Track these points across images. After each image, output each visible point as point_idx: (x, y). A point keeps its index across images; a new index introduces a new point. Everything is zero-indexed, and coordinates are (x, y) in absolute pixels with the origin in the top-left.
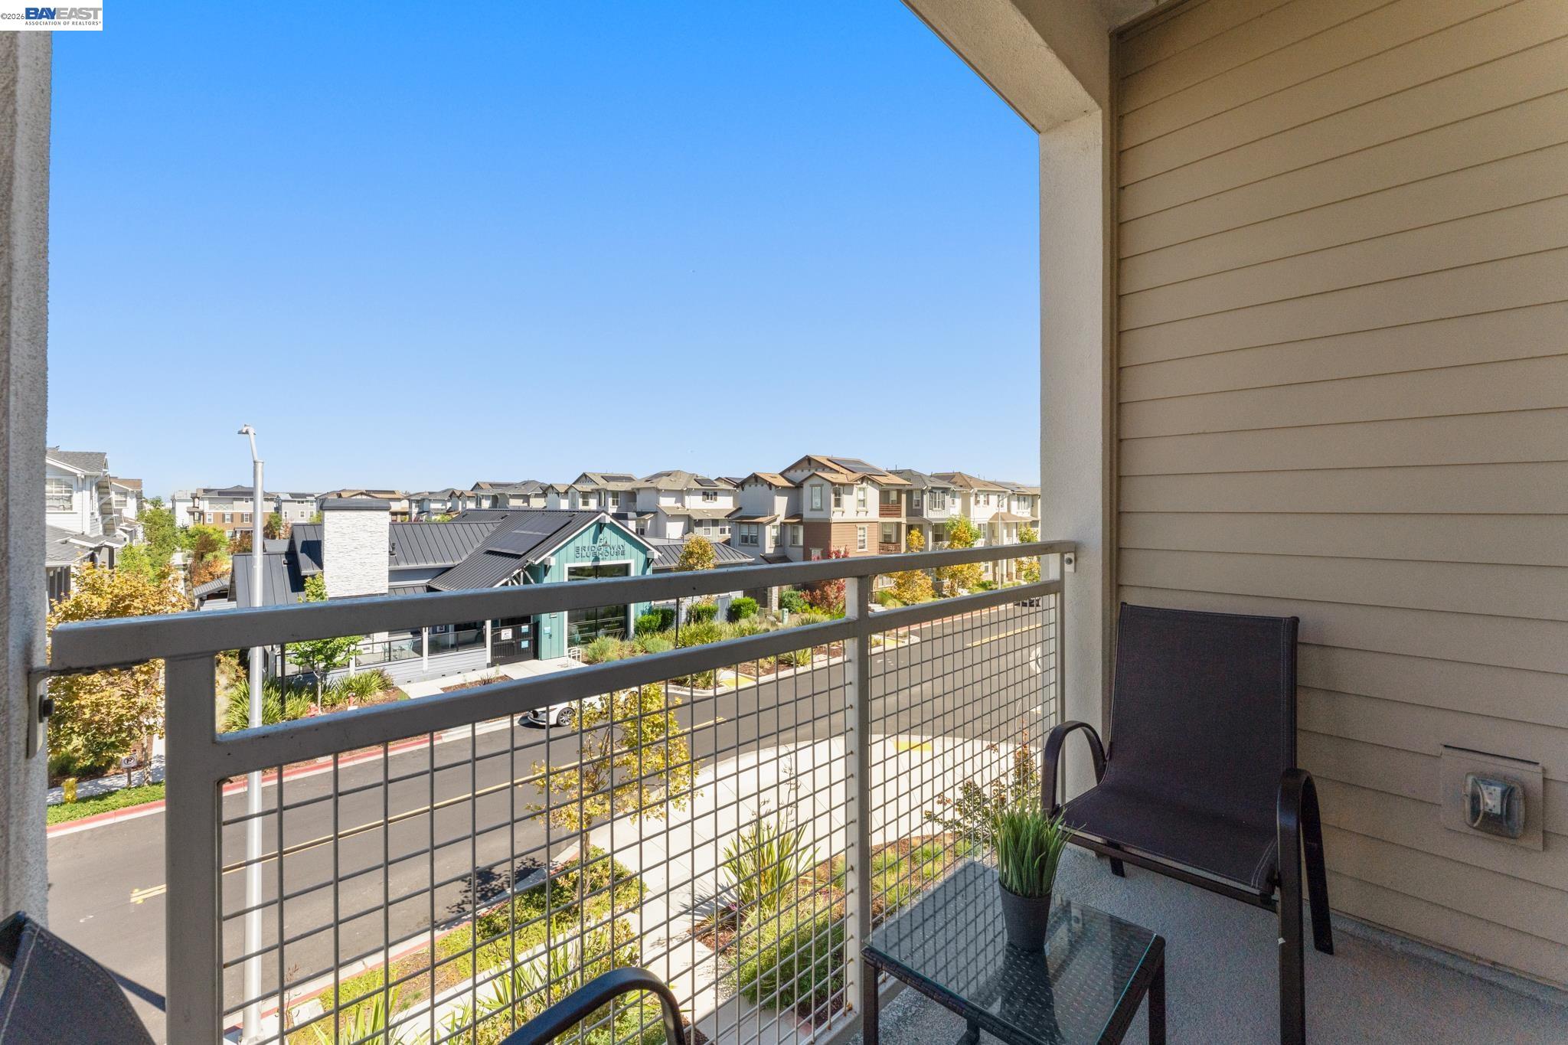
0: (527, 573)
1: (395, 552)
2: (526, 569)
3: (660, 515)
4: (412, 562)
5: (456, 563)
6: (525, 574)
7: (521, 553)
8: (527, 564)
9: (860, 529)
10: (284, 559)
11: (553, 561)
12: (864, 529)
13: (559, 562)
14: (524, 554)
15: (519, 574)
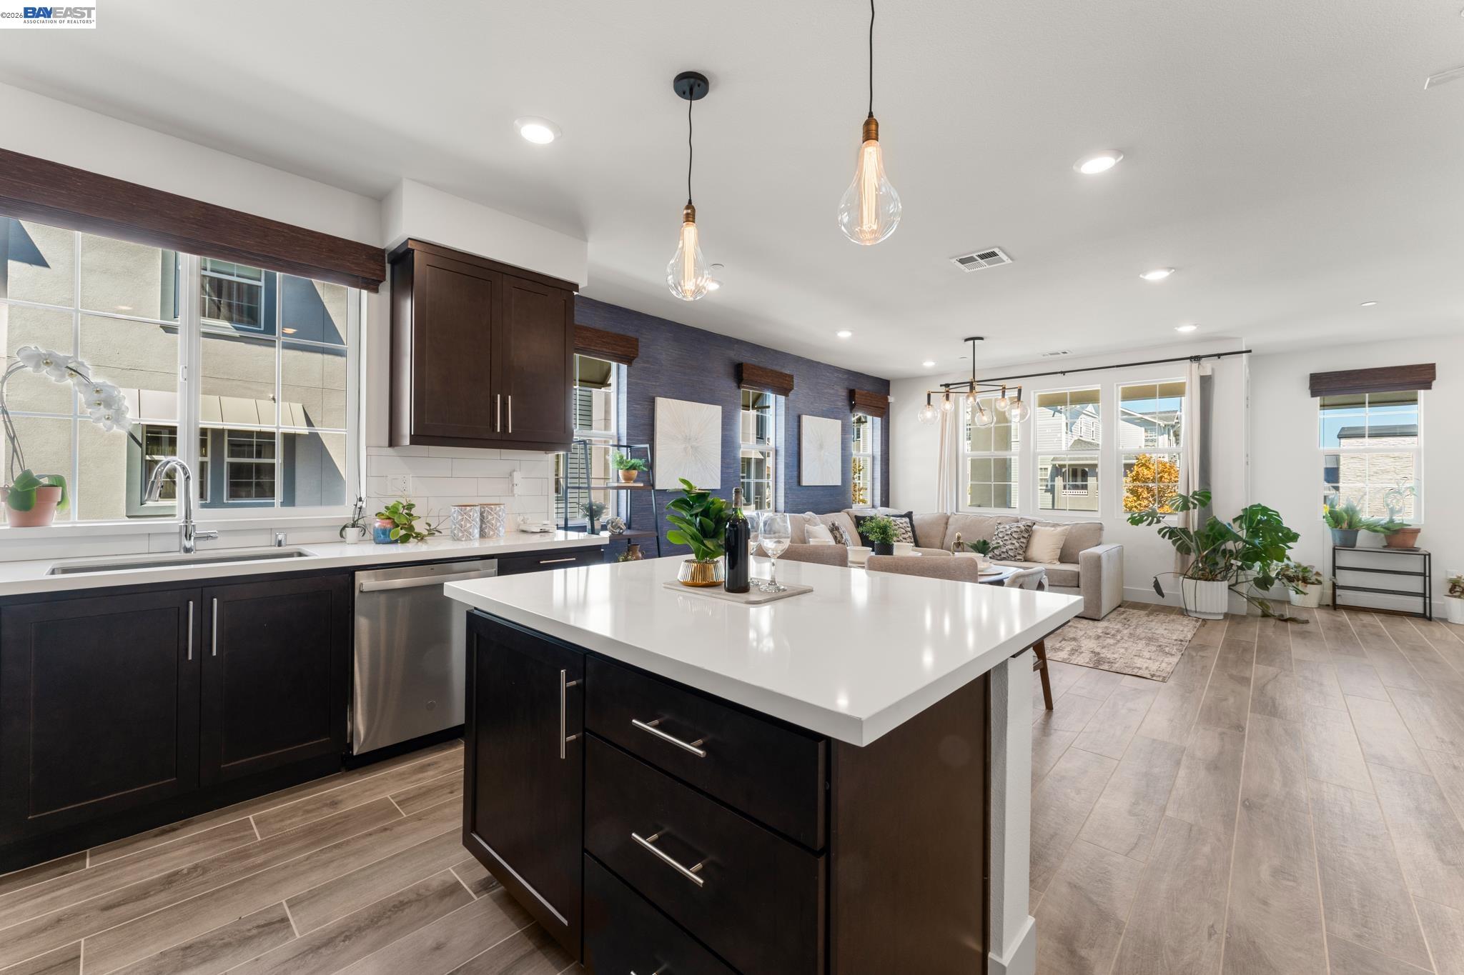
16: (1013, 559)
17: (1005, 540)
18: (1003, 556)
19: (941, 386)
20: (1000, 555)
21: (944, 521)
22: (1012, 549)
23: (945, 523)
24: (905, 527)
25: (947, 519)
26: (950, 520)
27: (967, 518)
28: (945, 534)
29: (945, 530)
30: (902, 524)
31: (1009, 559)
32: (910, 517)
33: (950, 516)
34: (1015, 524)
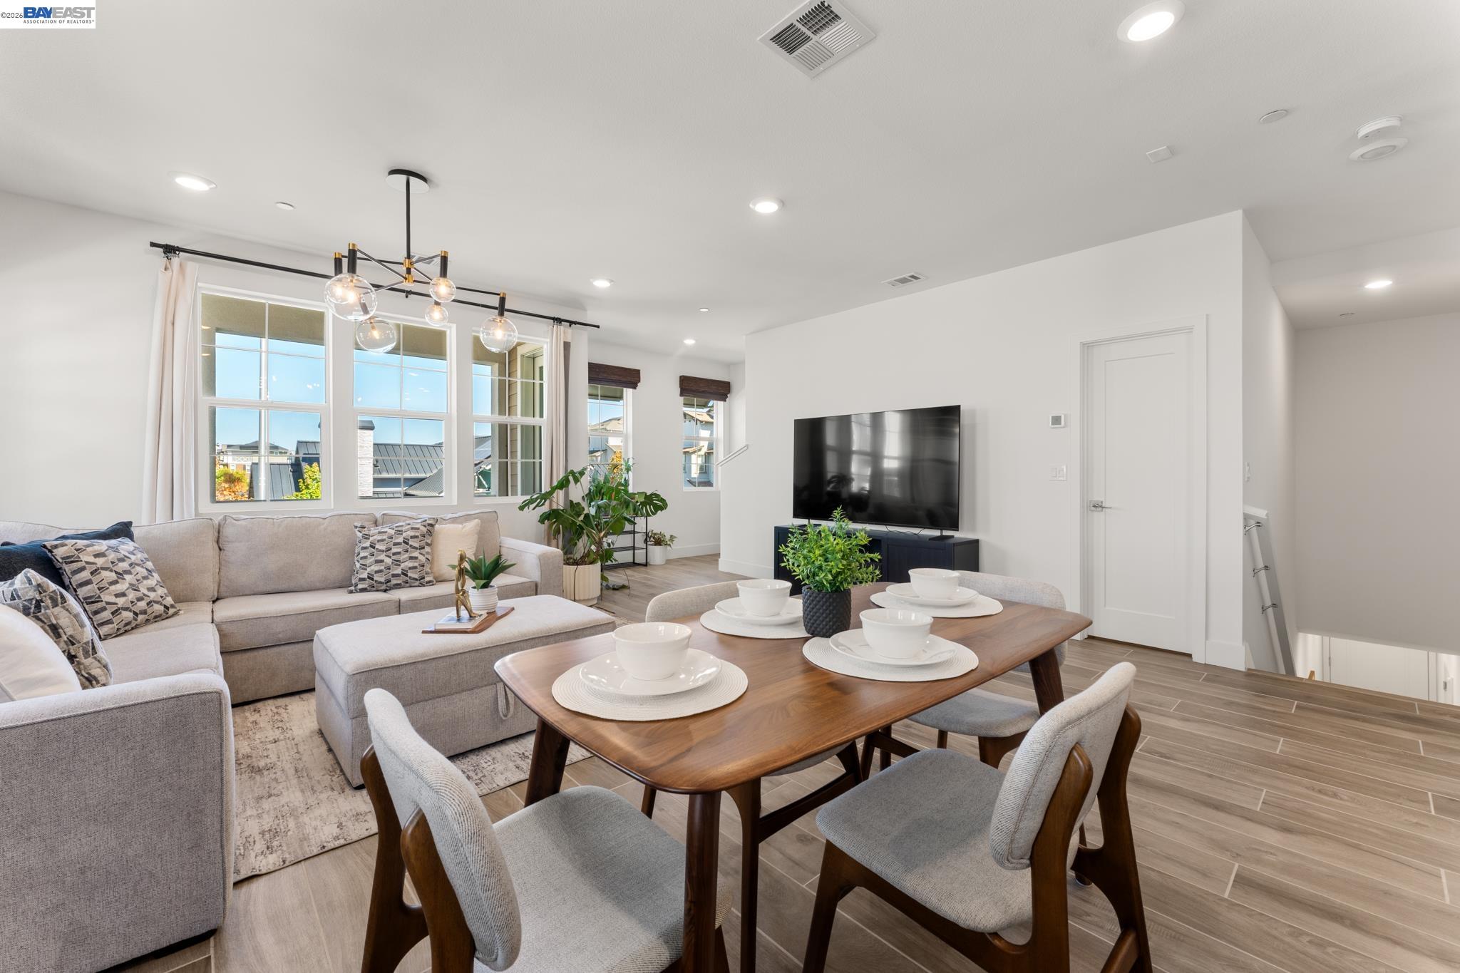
0: (480, 476)
1: (378, 465)
3: (609, 451)
4: (392, 473)
5: (428, 475)
8: (481, 470)
10: (290, 468)
16: (417, 583)
17: (395, 554)
18: (394, 581)
19: (153, 245)
20: (390, 581)
21: (211, 536)
22: (415, 568)
23: (216, 540)
24: (142, 561)
25: (217, 530)
26: (228, 531)
27: (274, 523)
28: (223, 562)
29: (218, 554)
30: (134, 554)
31: (408, 585)
32: (130, 536)
33: (222, 524)
34: (401, 524)
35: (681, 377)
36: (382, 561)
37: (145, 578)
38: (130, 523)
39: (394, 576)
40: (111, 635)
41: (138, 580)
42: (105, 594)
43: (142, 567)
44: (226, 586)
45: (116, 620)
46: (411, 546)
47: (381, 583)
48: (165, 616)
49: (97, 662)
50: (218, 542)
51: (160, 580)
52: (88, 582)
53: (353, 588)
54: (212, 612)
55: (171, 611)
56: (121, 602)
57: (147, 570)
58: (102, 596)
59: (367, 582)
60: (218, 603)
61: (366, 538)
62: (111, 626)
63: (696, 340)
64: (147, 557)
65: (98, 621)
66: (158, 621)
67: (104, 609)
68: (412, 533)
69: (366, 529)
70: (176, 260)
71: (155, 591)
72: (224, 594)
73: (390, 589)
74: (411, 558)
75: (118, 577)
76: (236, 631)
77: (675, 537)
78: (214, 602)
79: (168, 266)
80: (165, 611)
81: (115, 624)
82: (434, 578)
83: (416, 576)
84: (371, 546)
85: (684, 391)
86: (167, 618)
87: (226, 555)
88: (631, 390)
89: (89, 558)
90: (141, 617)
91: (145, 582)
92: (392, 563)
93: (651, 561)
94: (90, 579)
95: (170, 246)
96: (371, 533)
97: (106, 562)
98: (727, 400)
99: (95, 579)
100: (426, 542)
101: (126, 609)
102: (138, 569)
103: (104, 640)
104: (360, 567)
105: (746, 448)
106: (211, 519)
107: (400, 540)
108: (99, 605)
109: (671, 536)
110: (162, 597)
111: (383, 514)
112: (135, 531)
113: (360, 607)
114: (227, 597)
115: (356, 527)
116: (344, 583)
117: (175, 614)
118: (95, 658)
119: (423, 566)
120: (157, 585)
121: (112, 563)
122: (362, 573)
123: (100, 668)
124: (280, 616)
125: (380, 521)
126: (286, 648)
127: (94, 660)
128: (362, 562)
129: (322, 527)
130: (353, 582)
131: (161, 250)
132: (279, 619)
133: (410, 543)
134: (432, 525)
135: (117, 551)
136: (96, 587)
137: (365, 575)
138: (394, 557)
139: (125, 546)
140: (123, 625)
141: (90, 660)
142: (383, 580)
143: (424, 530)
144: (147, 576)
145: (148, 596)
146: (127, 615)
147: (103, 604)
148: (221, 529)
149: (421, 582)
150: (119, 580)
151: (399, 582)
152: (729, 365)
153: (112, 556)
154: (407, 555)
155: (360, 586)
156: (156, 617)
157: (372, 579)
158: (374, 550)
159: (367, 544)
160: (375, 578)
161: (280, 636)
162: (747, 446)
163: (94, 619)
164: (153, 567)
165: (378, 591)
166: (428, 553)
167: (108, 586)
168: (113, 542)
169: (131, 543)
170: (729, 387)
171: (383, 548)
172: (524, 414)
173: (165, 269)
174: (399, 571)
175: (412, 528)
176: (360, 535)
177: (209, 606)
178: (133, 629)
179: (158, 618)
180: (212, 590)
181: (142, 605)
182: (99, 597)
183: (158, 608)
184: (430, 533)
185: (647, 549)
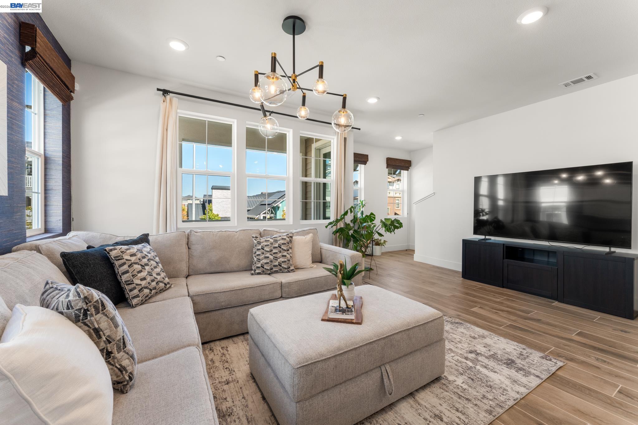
0: (272, 209)
2: (272, 208)
5: (251, 209)
6: (271, 210)
7: (271, 203)
8: (272, 206)
9: (397, 200)
11: (280, 205)
12: (399, 200)
13: (282, 205)
14: (272, 203)
15: (269, 210)
16: (286, 271)
17: (274, 253)
18: (274, 269)
19: (158, 90)
20: (272, 269)
21: (184, 241)
22: (285, 262)
23: (187, 243)
24: (154, 257)
25: (187, 238)
26: (192, 239)
27: (213, 234)
28: (190, 256)
29: (188, 251)
30: (150, 253)
31: (281, 271)
32: (148, 241)
33: (190, 234)
34: (276, 236)
35: (387, 158)
36: (268, 257)
37: (155, 267)
38: (148, 234)
39: (275, 266)
40: (138, 304)
41: (152, 269)
42: (135, 279)
43: (154, 261)
44: (192, 269)
45: (141, 295)
46: (282, 249)
47: (268, 270)
48: (165, 289)
49: (126, 355)
50: (188, 244)
51: (162, 268)
52: (127, 272)
53: (253, 272)
54: (187, 285)
55: (168, 286)
56: (143, 283)
57: (156, 262)
58: (134, 280)
59: (261, 269)
60: (189, 278)
61: (259, 244)
62: (138, 299)
63: (402, 137)
64: (156, 254)
65: (132, 295)
66: (162, 292)
67: (135, 288)
68: (282, 242)
69: (258, 239)
70: (168, 97)
71: (160, 275)
72: (191, 273)
73: (272, 273)
74: (283, 256)
75: (142, 268)
76: (201, 301)
77: (387, 242)
78: (187, 278)
79: (165, 100)
80: (165, 286)
81: (140, 298)
82: (294, 267)
83: (286, 266)
84: (262, 249)
85: (388, 166)
86: (166, 290)
87: (192, 252)
88: (364, 165)
89: (127, 257)
90: (153, 291)
91: (155, 270)
92: (273, 258)
93: (374, 254)
94: (128, 270)
95: (166, 90)
96: (261, 241)
97: (136, 259)
98: (409, 170)
99: (131, 270)
100: (290, 247)
101: (146, 288)
102: (152, 262)
103: (135, 307)
104: (257, 260)
105: (433, 194)
106: (184, 232)
107: (277, 245)
108: (132, 286)
109: (384, 241)
110: (163, 278)
111: (264, 230)
112: (150, 238)
113: (262, 287)
114: (192, 275)
115: (253, 237)
116: (247, 268)
117: (170, 287)
118: (125, 352)
119: (289, 261)
120: (161, 271)
121: (139, 259)
122: (258, 264)
123: (128, 359)
124: (223, 292)
125: (262, 234)
126: (226, 310)
127: (124, 353)
128: (257, 257)
129: (236, 237)
130: (253, 269)
131: (161, 92)
132: (222, 293)
133: (282, 247)
134: (291, 237)
135: (142, 252)
136: (131, 274)
137: (259, 265)
138: (274, 255)
139: (146, 248)
140: (144, 297)
141: (122, 353)
142: (269, 268)
143: (288, 239)
144: (156, 266)
145: (157, 279)
146: (146, 291)
147: (134, 285)
148: (189, 237)
149: (288, 270)
150: (143, 270)
151: (277, 269)
152: (410, 152)
153: (139, 255)
154: (280, 254)
155: (257, 271)
156: (161, 290)
157: (263, 268)
158: (264, 251)
159: (260, 247)
160: (265, 267)
161: (223, 304)
162: (434, 193)
163: (130, 294)
164: (159, 261)
165: (266, 274)
166: (291, 253)
167: (137, 274)
168: (140, 246)
169: (149, 246)
170: (411, 163)
171: (268, 250)
172: (316, 177)
173: (164, 102)
174: (277, 263)
175: (282, 239)
176: (255, 242)
177: (184, 279)
178: (149, 298)
179: (162, 291)
180: (185, 272)
181: (154, 284)
182: (133, 281)
183: (162, 285)
184: (291, 241)
185: (372, 247)
